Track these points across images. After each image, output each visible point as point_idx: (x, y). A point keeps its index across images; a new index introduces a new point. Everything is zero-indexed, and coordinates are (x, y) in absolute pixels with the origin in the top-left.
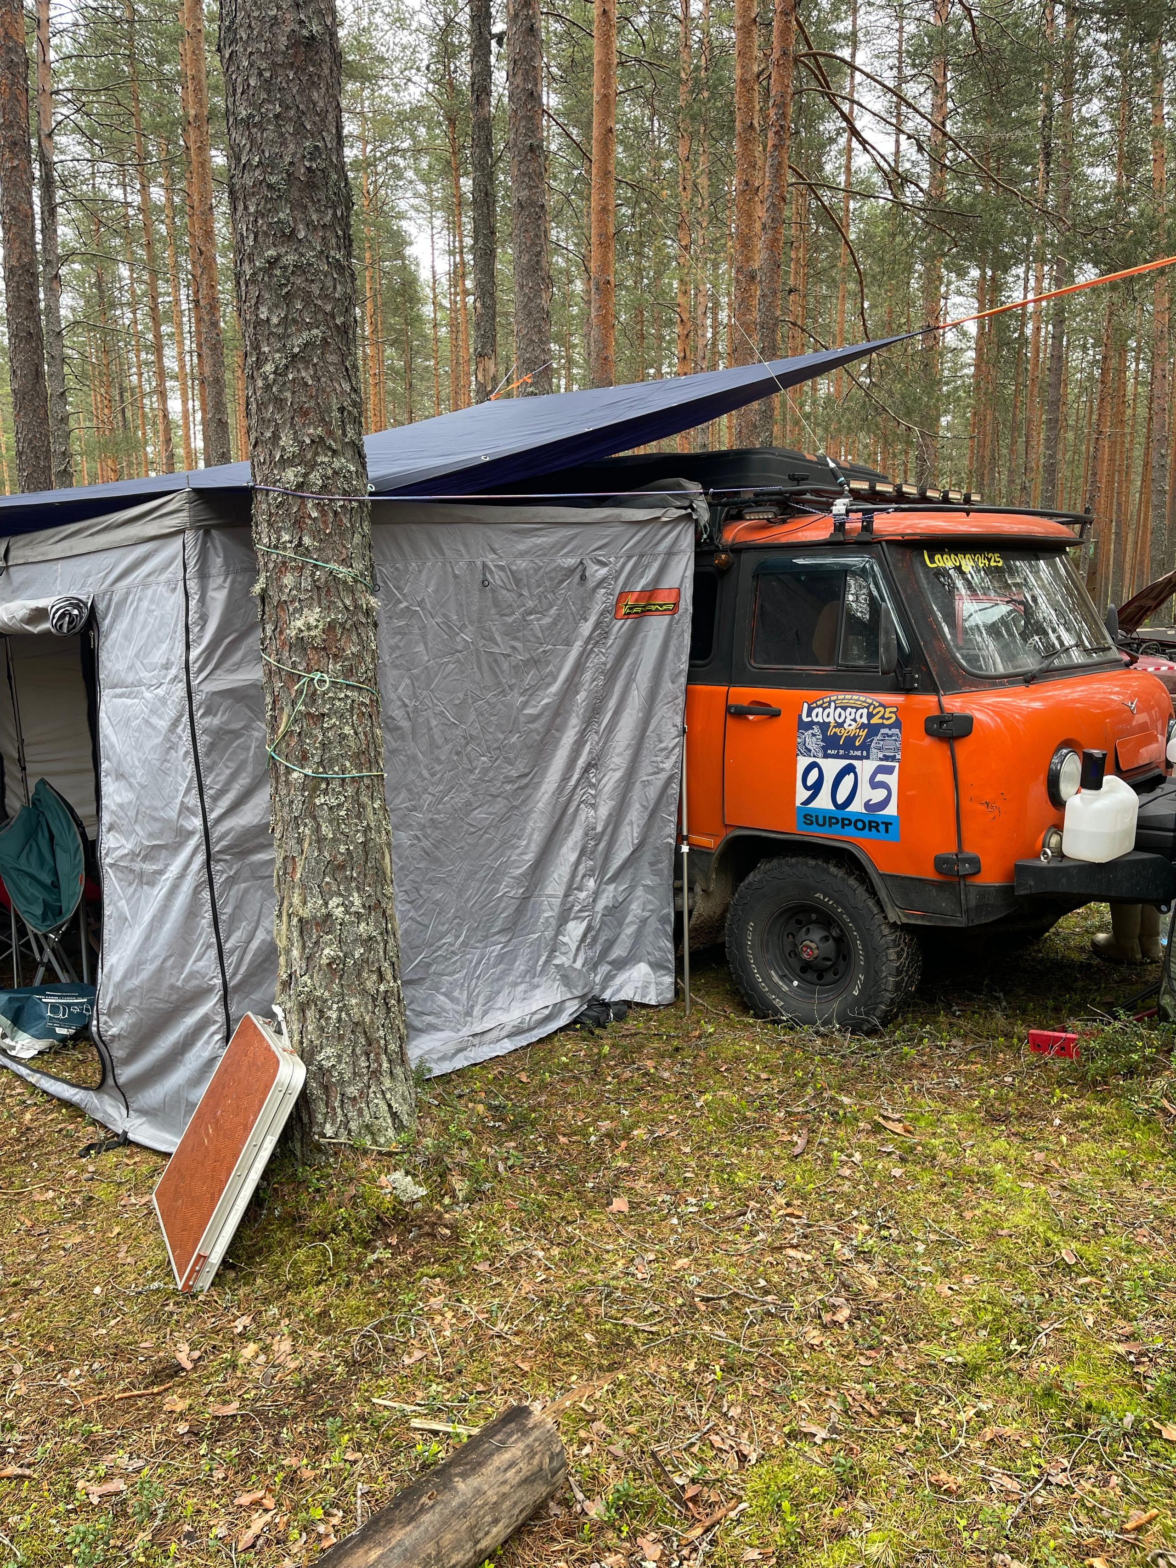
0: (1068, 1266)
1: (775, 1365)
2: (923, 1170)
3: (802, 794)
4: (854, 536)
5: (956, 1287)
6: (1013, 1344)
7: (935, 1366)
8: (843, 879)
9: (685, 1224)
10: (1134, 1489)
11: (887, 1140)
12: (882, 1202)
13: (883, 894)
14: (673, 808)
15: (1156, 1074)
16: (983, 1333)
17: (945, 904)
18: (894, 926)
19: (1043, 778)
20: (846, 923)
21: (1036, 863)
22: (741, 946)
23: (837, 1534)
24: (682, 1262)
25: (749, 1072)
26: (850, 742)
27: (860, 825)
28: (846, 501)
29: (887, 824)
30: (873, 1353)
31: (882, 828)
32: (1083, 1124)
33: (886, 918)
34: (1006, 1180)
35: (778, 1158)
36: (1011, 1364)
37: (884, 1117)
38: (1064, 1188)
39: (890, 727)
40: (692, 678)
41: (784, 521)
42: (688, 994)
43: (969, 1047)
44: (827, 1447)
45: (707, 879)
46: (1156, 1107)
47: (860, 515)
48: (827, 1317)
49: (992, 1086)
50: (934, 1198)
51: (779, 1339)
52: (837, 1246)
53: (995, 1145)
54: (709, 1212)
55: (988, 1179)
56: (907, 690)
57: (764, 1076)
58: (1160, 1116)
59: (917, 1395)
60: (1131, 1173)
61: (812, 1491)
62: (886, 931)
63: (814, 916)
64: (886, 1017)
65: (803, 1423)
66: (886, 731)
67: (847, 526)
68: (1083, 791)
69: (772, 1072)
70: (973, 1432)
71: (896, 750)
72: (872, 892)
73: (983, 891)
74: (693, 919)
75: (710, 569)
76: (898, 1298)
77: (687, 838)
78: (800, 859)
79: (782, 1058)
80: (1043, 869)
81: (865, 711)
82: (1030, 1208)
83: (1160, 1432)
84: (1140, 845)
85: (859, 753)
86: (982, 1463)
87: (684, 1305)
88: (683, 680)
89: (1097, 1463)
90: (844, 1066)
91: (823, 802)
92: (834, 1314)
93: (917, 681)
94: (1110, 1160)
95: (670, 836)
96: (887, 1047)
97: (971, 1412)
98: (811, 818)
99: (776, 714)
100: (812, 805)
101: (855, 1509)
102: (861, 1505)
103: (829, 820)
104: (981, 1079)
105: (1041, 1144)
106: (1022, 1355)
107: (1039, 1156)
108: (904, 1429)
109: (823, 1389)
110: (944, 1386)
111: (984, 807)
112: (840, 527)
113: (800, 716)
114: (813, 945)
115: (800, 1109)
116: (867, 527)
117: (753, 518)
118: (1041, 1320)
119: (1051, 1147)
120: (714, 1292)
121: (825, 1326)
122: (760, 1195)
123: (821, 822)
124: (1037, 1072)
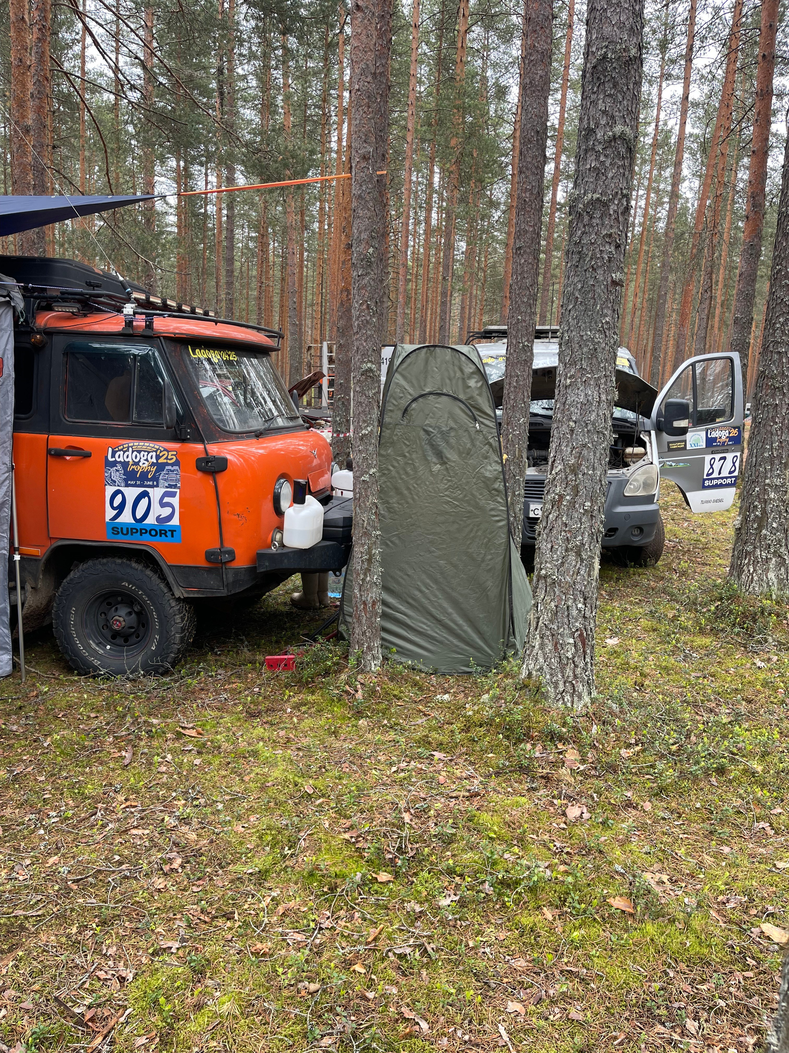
0: (309, 795)
1: (135, 910)
2: (214, 756)
3: (110, 513)
4: (140, 331)
5: (246, 825)
6: (287, 851)
7: (241, 878)
8: (142, 571)
9: (50, 832)
10: (369, 916)
11: (187, 743)
12: (191, 783)
13: (171, 579)
14: (6, 527)
15: (340, 671)
16: (268, 849)
17: (213, 582)
18: (179, 600)
19: (270, 497)
20: (145, 602)
21: (269, 551)
22: (66, 625)
23: (199, 1007)
24: (53, 860)
25: (81, 714)
26: (144, 475)
27: (153, 533)
28: (133, 305)
29: (172, 531)
30: (201, 882)
31: (169, 534)
32: (303, 709)
33: (173, 595)
34: (266, 752)
35: (113, 770)
36: (287, 863)
37: (183, 728)
38: (299, 749)
39: (172, 465)
40: (17, 427)
41: (85, 316)
42: (23, 666)
43: (229, 673)
44: (181, 953)
45: (36, 580)
46: (343, 691)
47: (144, 317)
48: (166, 868)
49: (247, 696)
50: (224, 773)
51: (135, 892)
52: (167, 819)
53: (256, 732)
54: (67, 818)
55: (255, 754)
56: (183, 440)
57: (93, 715)
58: (345, 695)
59: (233, 899)
60: (334, 732)
61: (176, 985)
62: (173, 603)
63: (119, 599)
64: (174, 662)
65: (162, 943)
66: (170, 467)
67: (134, 323)
68: (295, 505)
69: (98, 711)
70: (271, 912)
71: (177, 480)
72: (163, 578)
73: (237, 572)
74: (25, 610)
75: (28, 346)
76: (212, 842)
77: (18, 549)
78: (110, 559)
79: (104, 700)
80: (273, 555)
81: (154, 454)
82: (282, 766)
83: (376, 879)
84: (326, 537)
85: (151, 483)
86: (280, 929)
87: (61, 889)
88: (10, 428)
89: (345, 908)
90: (149, 699)
91: (126, 518)
92: (171, 864)
93: (189, 434)
94: (322, 727)
95: (4, 548)
96: (176, 681)
97: (268, 900)
98: (117, 530)
99: (88, 456)
100: (119, 520)
101: (206, 987)
102: (209, 982)
103: (131, 530)
104: (240, 692)
105: (282, 725)
106: (292, 855)
107: (282, 733)
108: (229, 924)
109: (171, 915)
110: (249, 889)
111: (236, 517)
112: (129, 324)
113: (107, 457)
114: (121, 619)
115: (124, 733)
116: (149, 326)
117: (60, 311)
118: (299, 831)
119: (288, 726)
120: (81, 874)
121: (165, 874)
122: (105, 798)
123: (125, 532)
124: (273, 681)
